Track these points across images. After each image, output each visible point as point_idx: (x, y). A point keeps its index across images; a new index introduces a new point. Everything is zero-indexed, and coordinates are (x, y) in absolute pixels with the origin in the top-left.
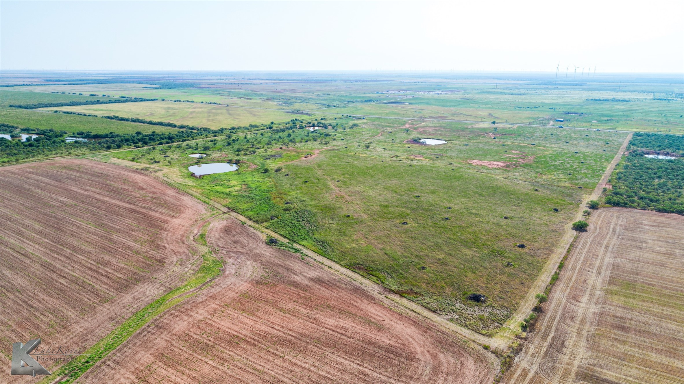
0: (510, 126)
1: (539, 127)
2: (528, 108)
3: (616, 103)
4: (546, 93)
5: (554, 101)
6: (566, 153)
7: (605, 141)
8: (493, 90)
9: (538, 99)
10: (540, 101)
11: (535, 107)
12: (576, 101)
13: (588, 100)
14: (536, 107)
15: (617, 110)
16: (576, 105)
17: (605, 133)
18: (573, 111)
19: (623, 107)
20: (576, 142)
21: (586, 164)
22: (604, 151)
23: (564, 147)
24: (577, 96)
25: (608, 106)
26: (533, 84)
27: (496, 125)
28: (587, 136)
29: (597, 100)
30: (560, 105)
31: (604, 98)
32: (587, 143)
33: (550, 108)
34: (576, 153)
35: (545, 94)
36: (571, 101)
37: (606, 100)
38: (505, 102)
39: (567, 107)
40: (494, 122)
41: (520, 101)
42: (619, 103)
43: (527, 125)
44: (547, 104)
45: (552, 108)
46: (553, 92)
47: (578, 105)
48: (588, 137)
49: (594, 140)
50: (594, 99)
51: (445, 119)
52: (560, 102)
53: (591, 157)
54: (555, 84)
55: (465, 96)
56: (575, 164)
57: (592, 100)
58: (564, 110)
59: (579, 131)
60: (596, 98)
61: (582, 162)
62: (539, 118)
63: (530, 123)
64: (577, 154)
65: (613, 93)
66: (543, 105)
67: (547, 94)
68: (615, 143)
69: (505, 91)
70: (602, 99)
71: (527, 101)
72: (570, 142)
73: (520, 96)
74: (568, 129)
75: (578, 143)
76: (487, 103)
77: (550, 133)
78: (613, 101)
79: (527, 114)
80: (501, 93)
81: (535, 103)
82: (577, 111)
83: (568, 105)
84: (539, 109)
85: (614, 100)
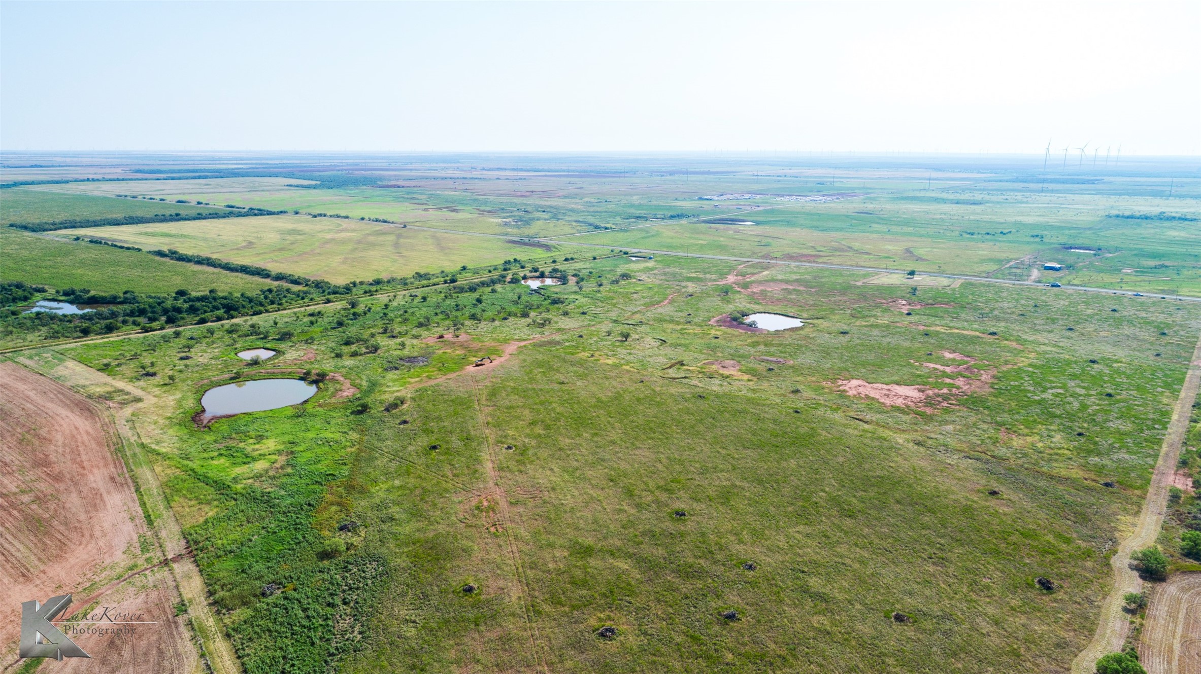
0: (945, 281)
1: (1007, 283)
2: (988, 234)
3: (1167, 224)
4: (1025, 200)
5: (1041, 219)
6: (1068, 363)
7: (1158, 327)
8: (923, 194)
9: (1009, 215)
10: (1013, 219)
11: (1001, 233)
12: (1084, 218)
13: (1109, 216)
14: (1005, 231)
15: (1171, 242)
16: (1085, 229)
17: (1154, 304)
18: (1079, 242)
19: (1184, 234)
20: (1090, 328)
21: (1118, 401)
22: (1158, 355)
23: (1065, 343)
24: (1085, 207)
25: (1153, 231)
26: (1001, 181)
27: (916, 278)
28: (1114, 310)
29: (1128, 217)
30: (1052, 227)
31: (1142, 213)
32: (1116, 331)
33: (1032, 236)
34: (1093, 362)
35: (1023, 203)
36: (1075, 218)
37: (1146, 218)
38: (942, 220)
39: (1067, 232)
40: (912, 273)
41: (972, 218)
42: (1175, 223)
43: (983, 281)
44: (1026, 225)
45: (1037, 236)
46: (1038, 198)
47: (1090, 229)
48: (1117, 315)
49: (1131, 323)
50: (1121, 213)
51: (814, 262)
52: (1052, 220)
53: (1128, 377)
54: (1044, 181)
55: (865, 205)
56: (1093, 399)
57: (1117, 216)
58: (1063, 239)
59: (1097, 298)
60: (1127, 213)
61: (1109, 395)
62: (1009, 261)
63: (988, 275)
64: (1096, 366)
65: (1157, 201)
66: (1019, 226)
67: (1027, 203)
68: (1182, 333)
69: (944, 195)
70: (1138, 214)
71: (986, 218)
72: (1078, 328)
73: (972, 207)
74: (1070, 290)
75: (1096, 331)
76: (906, 223)
77: (1032, 302)
78: (1161, 219)
79: (985, 250)
80: (936, 200)
81: (1002, 223)
82: (1087, 243)
83: (1070, 228)
84: (1010, 237)
85: (1162, 217)
